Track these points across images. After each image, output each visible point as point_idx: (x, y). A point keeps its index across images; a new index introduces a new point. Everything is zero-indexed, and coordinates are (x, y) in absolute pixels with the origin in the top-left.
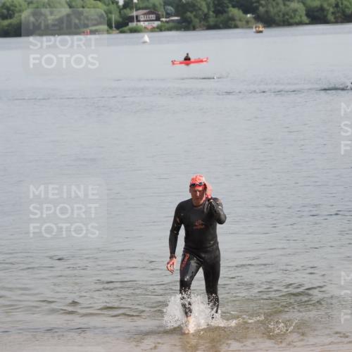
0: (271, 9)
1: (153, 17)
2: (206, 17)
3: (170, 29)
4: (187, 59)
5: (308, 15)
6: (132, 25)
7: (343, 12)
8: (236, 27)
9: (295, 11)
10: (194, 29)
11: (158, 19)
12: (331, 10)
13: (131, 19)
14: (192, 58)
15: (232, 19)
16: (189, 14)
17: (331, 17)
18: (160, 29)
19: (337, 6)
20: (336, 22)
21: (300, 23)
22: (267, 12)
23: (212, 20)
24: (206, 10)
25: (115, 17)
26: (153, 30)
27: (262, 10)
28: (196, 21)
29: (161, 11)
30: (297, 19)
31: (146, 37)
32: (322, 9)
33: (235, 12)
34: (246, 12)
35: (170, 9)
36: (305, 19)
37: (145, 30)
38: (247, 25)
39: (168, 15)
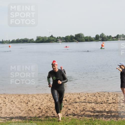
0: (79, 39)
1: (61, 40)
2: (69, 40)
3: (64, 42)
4: (66, 47)
5: (85, 40)
6: (58, 41)
7: (91, 40)
8: (74, 42)
9: (83, 39)
10: (67, 42)
11: (62, 40)
12: (89, 39)
13: (58, 40)
14: (67, 46)
15: (73, 41)
16: (67, 40)
17: (89, 41)
18: (62, 42)
19: (90, 39)
20: (90, 41)
21: (84, 41)
22: (79, 40)
23: (70, 41)
24: (69, 39)
25: (55, 40)
26: (61, 42)
27: (78, 39)
28: (68, 41)
29: (62, 39)
30: (83, 41)
31: (60, 43)
32: (87, 39)
33: (74, 40)
34: (76, 40)
35: (64, 39)
36: (85, 41)
37: (60, 42)
38: (76, 42)
39: (63, 40)
